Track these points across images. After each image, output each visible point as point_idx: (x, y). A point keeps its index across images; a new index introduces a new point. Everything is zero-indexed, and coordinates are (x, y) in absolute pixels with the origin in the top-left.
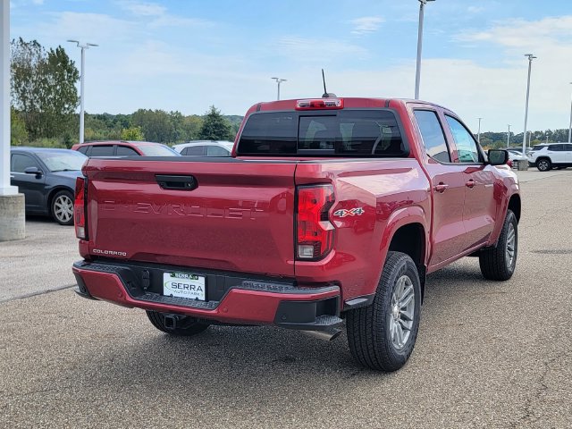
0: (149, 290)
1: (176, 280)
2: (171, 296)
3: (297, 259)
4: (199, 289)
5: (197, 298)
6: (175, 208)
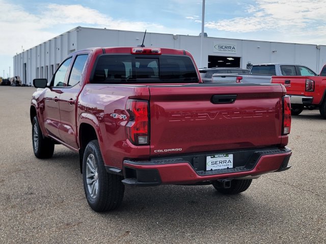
1: (215, 160)
2: (212, 170)
3: (283, 134)
4: (229, 161)
5: (228, 167)
6: (224, 114)
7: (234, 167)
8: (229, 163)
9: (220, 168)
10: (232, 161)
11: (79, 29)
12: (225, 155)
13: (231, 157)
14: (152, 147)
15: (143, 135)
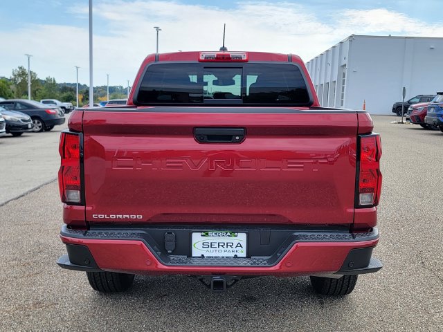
0: (174, 253)
1: (208, 239)
2: (203, 256)
3: (357, 206)
4: (239, 245)
5: (236, 255)
6: (218, 163)
7: (248, 256)
8: (239, 248)
9: (220, 255)
10: (244, 244)
11: (352, 38)
12: (229, 234)
13: (242, 238)
14: (89, 208)
15: (75, 188)
